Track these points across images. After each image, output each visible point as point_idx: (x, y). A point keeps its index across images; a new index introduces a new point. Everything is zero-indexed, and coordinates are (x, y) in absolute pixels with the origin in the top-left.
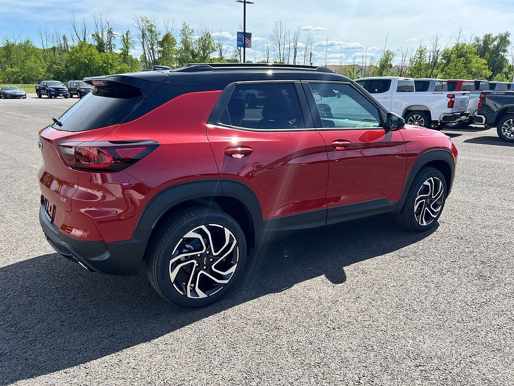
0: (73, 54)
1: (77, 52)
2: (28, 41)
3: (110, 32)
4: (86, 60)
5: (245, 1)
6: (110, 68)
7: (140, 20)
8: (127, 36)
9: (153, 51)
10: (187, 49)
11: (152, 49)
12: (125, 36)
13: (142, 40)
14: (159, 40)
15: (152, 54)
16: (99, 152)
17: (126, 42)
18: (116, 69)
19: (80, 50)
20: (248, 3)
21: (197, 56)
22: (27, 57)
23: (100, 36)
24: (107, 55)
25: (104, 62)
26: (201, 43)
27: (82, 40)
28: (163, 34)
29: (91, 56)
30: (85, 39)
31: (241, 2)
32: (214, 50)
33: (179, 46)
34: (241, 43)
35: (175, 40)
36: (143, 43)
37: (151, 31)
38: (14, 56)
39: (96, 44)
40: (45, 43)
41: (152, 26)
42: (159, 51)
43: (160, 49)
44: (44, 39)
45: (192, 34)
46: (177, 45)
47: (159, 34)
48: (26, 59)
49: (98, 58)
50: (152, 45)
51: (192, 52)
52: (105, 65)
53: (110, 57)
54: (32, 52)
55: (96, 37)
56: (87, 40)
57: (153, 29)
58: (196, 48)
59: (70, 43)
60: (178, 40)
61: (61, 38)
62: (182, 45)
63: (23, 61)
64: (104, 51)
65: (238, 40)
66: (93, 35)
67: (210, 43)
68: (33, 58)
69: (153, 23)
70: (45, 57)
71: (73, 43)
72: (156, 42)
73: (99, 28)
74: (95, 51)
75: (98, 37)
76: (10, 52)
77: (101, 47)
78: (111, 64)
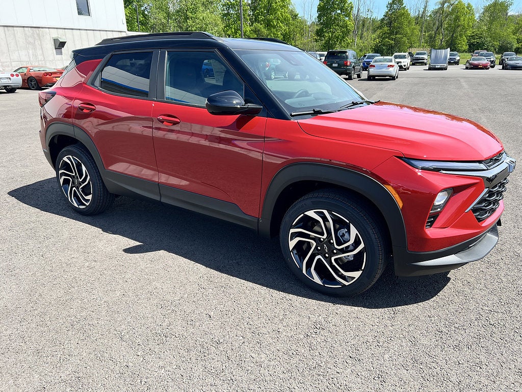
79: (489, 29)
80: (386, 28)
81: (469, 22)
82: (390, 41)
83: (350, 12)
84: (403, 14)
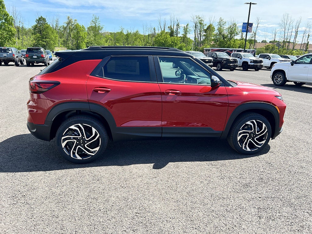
0: (157, 38)
1: (159, 37)
2: (137, 31)
3: (178, 25)
4: (163, 41)
5: (251, 3)
6: (175, 45)
7: (195, 17)
8: (187, 27)
9: (200, 35)
10: (220, 33)
11: (200, 34)
12: (186, 27)
13: (195, 29)
14: (204, 29)
15: (199, 37)
16: (35, 85)
17: (186, 30)
18: (178, 46)
19: (161, 36)
20: (253, 4)
21: (226, 37)
22: (136, 40)
23: (172, 28)
24: (174, 38)
25: (172, 42)
26: (230, 30)
27: (163, 30)
28: (208, 25)
29: (166, 39)
30: (164, 29)
31: (248, 3)
32: (237, 34)
33: (216, 32)
34: (245, 30)
35: (214, 29)
36: (195, 31)
37: (201, 24)
38: (130, 39)
39: (170, 31)
40: (145, 32)
41: (202, 20)
42: (204, 35)
43: (204, 34)
44: (145, 30)
45: (225, 24)
46: (215, 32)
47: (206, 25)
48: (135, 41)
49: (169, 39)
50: (200, 31)
51: (223, 36)
52: (172, 44)
53: (176, 39)
54: (138, 37)
55: (170, 28)
56: (165, 30)
57: (202, 22)
58: (226, 33)
59: (157, 32)
60: (216, 28)
61: (153, 29)
62: (217, 31)
63: (134, 42)
64: (173, 36)
65: (243, 27)
66: (169, 27)
67: (235, 30)
68: (138, 40)
69: (202, 19)
70: (144, 40)
71: (158, 32)
72: (203, 29)
73: (172, 23)
74: (168, 36)
75: (171, 28)
76: (128, 37)
77: (172, 34)
78: (176, 43)
79: (95, 39)
80: (38, 35)
81: (85, 35)
82: (42, 42)
83: (12, 22)
84: (48, 27)
